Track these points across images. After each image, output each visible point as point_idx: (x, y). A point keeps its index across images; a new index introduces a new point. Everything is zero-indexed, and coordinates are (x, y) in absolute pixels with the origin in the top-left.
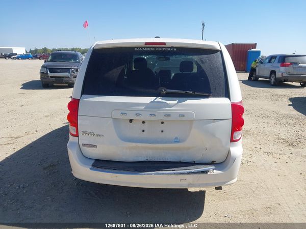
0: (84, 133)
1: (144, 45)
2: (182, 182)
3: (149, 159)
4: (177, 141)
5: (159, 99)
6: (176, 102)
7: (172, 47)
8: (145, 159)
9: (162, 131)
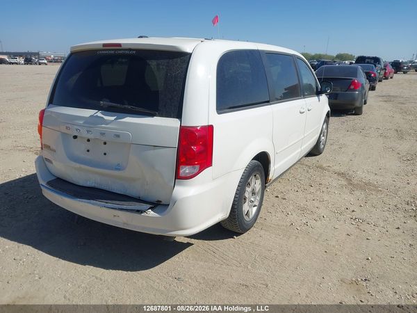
1: (101, 47)
2: (116, 219)
3: (97, 186)
4: (118, 168)
5: (99, 114)
6: (113, 118)
7: (130, 50)
9: (105, 154)
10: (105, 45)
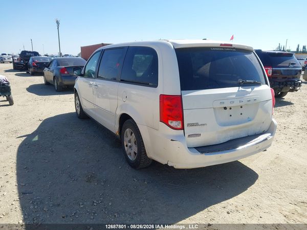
0: (189, 125)
4: (249, 120)
8: (229, 139)
9: (241, 114)
10: (221, 45)
